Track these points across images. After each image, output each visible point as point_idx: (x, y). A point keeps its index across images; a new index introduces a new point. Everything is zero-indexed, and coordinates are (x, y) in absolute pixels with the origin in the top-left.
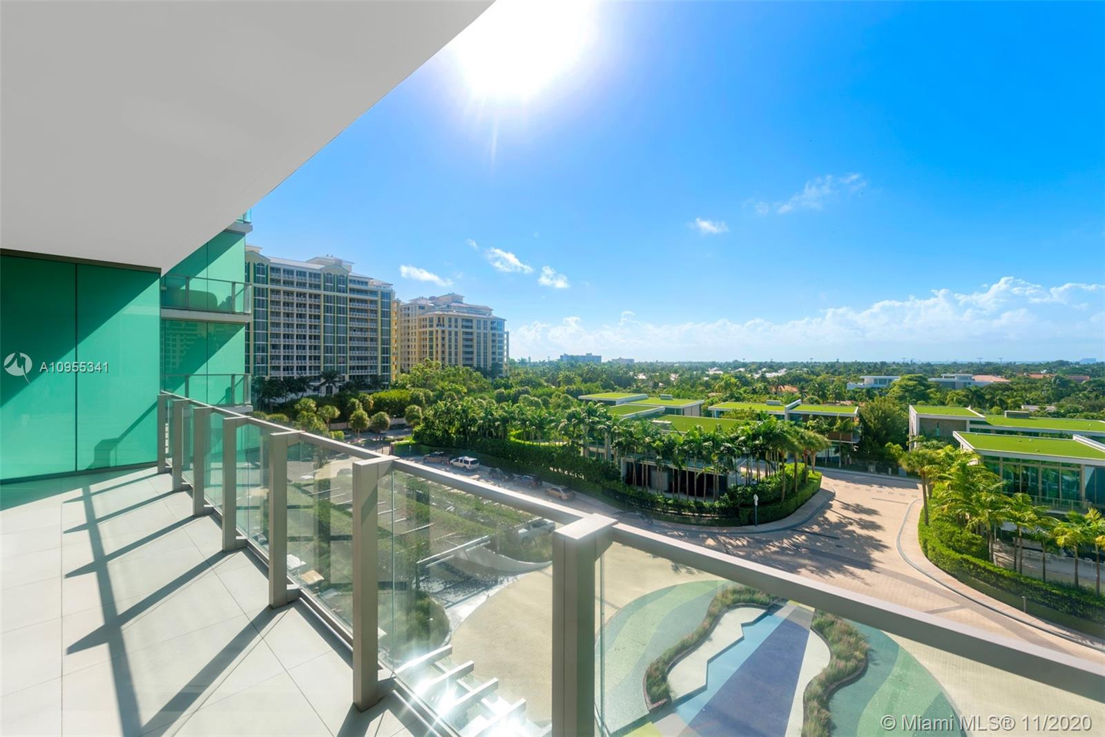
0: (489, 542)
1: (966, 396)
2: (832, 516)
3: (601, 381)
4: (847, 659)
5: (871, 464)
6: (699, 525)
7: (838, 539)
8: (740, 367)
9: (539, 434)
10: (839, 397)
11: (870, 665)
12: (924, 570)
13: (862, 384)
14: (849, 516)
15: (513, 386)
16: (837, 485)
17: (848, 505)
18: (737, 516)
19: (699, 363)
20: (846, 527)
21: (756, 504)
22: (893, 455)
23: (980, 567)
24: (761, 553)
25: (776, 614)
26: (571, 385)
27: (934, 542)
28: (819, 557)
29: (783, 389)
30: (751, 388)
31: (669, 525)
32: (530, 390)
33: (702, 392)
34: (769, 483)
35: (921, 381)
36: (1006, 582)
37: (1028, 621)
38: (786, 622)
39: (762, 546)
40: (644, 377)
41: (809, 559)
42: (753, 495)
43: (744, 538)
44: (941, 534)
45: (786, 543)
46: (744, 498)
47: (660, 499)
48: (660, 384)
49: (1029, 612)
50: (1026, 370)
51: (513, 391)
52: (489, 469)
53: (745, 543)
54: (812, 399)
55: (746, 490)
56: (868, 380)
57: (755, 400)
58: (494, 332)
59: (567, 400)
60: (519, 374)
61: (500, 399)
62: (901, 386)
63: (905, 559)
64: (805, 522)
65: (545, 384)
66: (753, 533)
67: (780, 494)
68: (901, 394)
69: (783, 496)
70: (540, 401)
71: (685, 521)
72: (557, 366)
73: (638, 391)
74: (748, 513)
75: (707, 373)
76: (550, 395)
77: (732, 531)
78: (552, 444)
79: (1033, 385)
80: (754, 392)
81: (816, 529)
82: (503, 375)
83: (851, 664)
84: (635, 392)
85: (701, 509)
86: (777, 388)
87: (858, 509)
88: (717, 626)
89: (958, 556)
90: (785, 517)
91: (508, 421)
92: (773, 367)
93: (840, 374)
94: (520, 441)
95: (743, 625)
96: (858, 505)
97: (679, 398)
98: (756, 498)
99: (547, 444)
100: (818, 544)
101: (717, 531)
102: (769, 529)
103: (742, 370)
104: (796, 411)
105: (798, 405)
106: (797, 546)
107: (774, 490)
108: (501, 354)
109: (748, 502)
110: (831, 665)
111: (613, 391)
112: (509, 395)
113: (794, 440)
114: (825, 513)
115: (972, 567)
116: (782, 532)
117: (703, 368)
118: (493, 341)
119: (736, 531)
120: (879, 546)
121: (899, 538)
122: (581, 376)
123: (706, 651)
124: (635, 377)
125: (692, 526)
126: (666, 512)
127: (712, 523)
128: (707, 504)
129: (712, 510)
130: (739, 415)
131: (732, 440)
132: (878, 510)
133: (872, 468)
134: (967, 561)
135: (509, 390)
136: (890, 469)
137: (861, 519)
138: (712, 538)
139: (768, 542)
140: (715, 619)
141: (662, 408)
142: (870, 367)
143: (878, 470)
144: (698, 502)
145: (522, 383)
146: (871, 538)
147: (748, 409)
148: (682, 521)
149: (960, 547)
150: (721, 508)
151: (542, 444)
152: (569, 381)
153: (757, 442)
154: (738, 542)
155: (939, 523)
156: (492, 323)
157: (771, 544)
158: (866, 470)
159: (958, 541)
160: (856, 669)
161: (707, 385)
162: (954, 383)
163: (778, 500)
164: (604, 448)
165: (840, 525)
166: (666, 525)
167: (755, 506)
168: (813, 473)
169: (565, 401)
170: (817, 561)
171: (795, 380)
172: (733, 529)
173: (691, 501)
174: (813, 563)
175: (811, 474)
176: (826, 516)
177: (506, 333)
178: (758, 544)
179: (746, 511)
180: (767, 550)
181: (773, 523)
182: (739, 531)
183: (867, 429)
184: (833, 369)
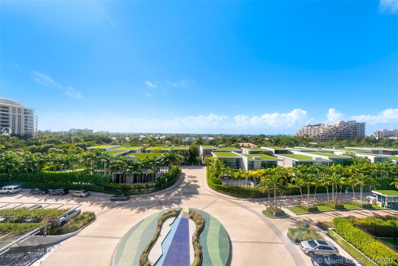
0: (39, 231)
1: (209, 143)
2: (186, 180)
3: (95, 140)
4: (200, 224)
5: (192, 163)
6: (147, 193)
7: (189, 187)
8: (150, 135)
9: (66, 167)
10: (181, 144)
11: (205, 223)
12: (210, 191)
13: (186, 140)
14: (190, 180)
15: (41, 144)
16: (185, 171)
17: (189, 176)
18: (160, 187)
19: (136, 133)
20: (190, 183)
21: (166, 181)
22: (197, 160)
23: (221, 187)
24: (169, 197)
25: (178, 217)
26: (78, 142)
27: (211, 183)
28: (186, 194)
29: (166, 142)
30: (156, 142)
31: (136, 196)
32: (54, 145)
33: (140, 144)
34: (170, 173)
35: (200, 139)
36: (226, 189)
37: (230, 198)
38: (182, 219)
39: (169, 195)
40: (115, 139)
41: (183, 195)
42: (165, 179)
43: (163, 194)
44: (213, 180)
45: (176, 192)
46: (163, 180)
47: (132, 186)
48: (122, 141)
49: (231, 196)
50: (216, 136)
51: (42, 146)
52: (30, 190)
53: (164, 196)
54: (176, 145)
55: (163, 177)
56: (187, 139)
57: (159, 146)
58: (26, 115)
59: (78, 149)
60: (45, 138)
61: (33, 151)
62: (196, 140)
63: (205, 189)
64: (180, 184)
65: (63, 142)
66: (166, 191)
67: (173, 177)
68: (196, 143)
69: (174, 177)
70: (62, 151)
71: (142, 193)
72: (70, 134)
73: (115, 144)
74: (164, 185)
75: (140, 137)
76: (68, 148)
77: (159, 193)
78: (75, 171)
79: (219, 140)
80: (157, 143)
81: (183, 185)
82: (34, 138)
83: (201, 225)
84: (113, 145)
85: (148, 187)
86: (164, 142)
87: (192, 177)
88: (162, 229)
89: (216, 185)
90: (174, 184)
91: (44, 163)
92: (161, 135)
93: (180, 137)
94: (53, 172)
95: (170, 225)
96: (191, 176)
97: (132, 146)
98: (166, 179)
99: (71, 171)
100: (185, 190)
101: (154, 194)
102: (170, 189)
103: (152, 136)
104: (173, 149)
105: (173, 147)
106: (180, 192)
107: (171, 176)
108: (32, 127)
109: (164, 181)
110: (197, 228)
111: (102, 145)
112: (39, 149)
113: (177, 158)
114: (184, 180)
115: (219, 187)
116: (174, 189)
117: (138, 135)
118: (26, 120)
119: (160, 192)
120: (198, 187)
121: (203, 183)
122: (84, 138)
123: (160, 240)
124: (111, 139)
125: (145, 194)
126: (135, 191)
127: (153, 191)
128: (150, 185)
129: (152, 186)
130: (156, 151)
131: (159, 160)
132: (196, 176)
133: (193, 164)
134: (218, 186)
135: (39, 146)
136: (197, 164)
137: (193, 180)
138: (152, 197)
139: (171, 193)
140: (160, 226)
141: (129, 151)
142: (186, 135)
143: (194, 165)
144: (147, 185)
145: (48, 142)
146: (196, 185)
147: (159, 149)
148: (141, 193)
149: (217, 183)
150: (155, 185)
151: (68, 171)
152: (77, 140)
153: (167, 160)
154: (162, 196)
155: (212, 177)
156: (25, 110)
157: (172, 194)
158: (191, 165)
159: (216, 181)
160: (203, 226)
161: (142, 141)
162: (205, 139)
163: (172, 178)
164: (104, 170)
165: (189, 183)
166: (135, 196)
167: (166, 182)
168: (180, 168)
169: (77, 150)
170: (186, 195)
171: (169, 139)
172: (159, 192)
173: (144, 185)
174: (185, 197)
175: (179, 169)
176: (185, 181)
177: (35, 116)
178: (168, 195)
179: (163, 185)
180: (171, 196)
181: (171, 186)
182: (161, 192)
183: (191, 153)
184: (177, 135)
